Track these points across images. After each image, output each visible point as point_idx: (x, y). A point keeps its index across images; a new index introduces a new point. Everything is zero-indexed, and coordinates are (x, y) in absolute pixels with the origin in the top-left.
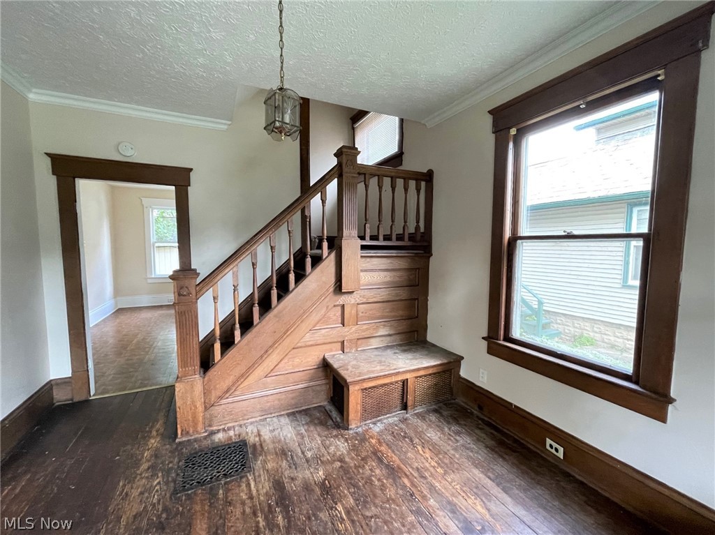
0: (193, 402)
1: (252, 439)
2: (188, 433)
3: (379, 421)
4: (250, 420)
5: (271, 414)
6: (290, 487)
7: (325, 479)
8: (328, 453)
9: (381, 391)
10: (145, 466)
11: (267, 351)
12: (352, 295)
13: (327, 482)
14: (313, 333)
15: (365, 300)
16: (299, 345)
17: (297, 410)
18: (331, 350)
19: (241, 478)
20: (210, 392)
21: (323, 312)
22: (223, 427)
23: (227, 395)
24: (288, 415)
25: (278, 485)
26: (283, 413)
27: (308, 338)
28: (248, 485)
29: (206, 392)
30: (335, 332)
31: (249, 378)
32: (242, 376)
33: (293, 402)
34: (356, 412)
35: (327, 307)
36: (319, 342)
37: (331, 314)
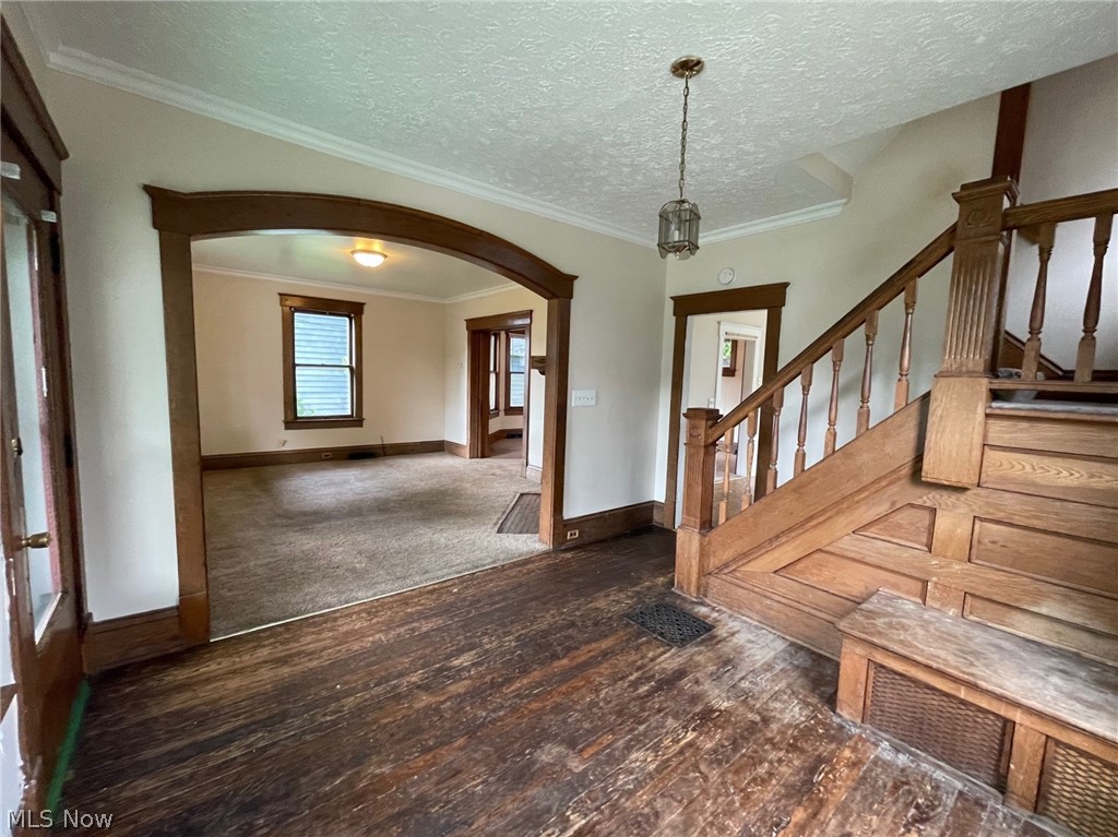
0: (690, 557)
1: (721, 632)
2: (682, 587)
4: (744, 618)
5: (773, 628)
6: (686, 684)
7: (720, 711)
8: (767, 702)
11: (777, 537)
12: (963, 497)
13: (717, 713)
14: (857, 540)
15: (1000, 515)
16: (827, 549)
17: (811, 648)
18: (896, 586)
19: (668, 645)
20: (709, 556)
21: (883, 508)
22: (714, 605)
23: (726, 571)
24: (792, 644)
25: (681, 674)
26: (787, 637)
27: (848, 544)
28: (664, 653)
29: (704, 553)
30: (906, 554)
31: (752, 564)
32: (745, 555)
33: (808, 632)
35: (893, 503)
36: (867, 560)
37: (903, 518)
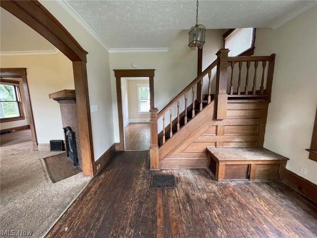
0: (155, 157)
1: (176, 175)
2: (153, 168)
3: (233, 181)
4: (175, 168)
5: (183, 167)
6: (192, 197)
7: (207, 199)
8: (208, 189)
9: (236, 167)
10: (141, 176)
11: (182, 142)
12: (222, 121)
13: (208, 200)
14: (202, 137)
15: (228, 124)
16: (196, 141)
17: (194, 168)
18: (210, 146)
19: (173, 188)
20: (161, 154)
21: (207, 128)
22: (165, 168)
23: (167, 157)
24: (190, 169)
25: (187, 195)
26: (188, 168)
27: (200, 139)
28: (175, 192)
29: (160, 154)
30: (212, 137)
31: (175, 152)
32: (173, 150)
33: (192, 164)
34: (222, 174)
35: (209, 126)
36: (204, 141)
37: (211, 129)
